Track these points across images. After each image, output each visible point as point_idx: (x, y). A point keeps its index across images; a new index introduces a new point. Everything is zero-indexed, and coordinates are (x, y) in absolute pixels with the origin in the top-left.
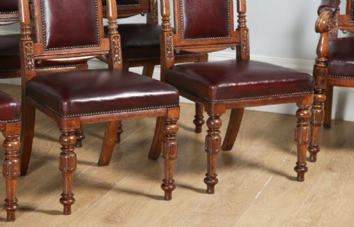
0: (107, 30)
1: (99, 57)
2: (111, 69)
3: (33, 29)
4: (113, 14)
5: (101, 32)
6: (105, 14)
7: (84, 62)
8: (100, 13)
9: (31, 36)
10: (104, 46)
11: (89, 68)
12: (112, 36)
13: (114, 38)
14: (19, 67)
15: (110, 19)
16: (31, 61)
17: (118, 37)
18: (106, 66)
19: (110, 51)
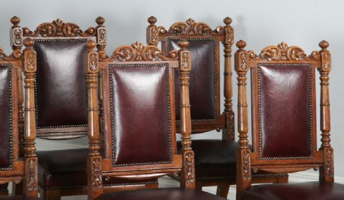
0: (179, 145)
1: (171, 175)
2: (183, 187)
3: (102, 144)
4: (187, 129)
5: (173, 148)
6: (179, 129)
7: (155, 179)
8: (173, 128)
9: (99, 151)
10: (176, 164)
11: (159, 187)
12: (185, 153)
13: (187, 154)
14: (86, 184)
15: (184, 134)
16: (99, 177)
17: (191, 153)
18: (178, 184)
19: (183, 168)
